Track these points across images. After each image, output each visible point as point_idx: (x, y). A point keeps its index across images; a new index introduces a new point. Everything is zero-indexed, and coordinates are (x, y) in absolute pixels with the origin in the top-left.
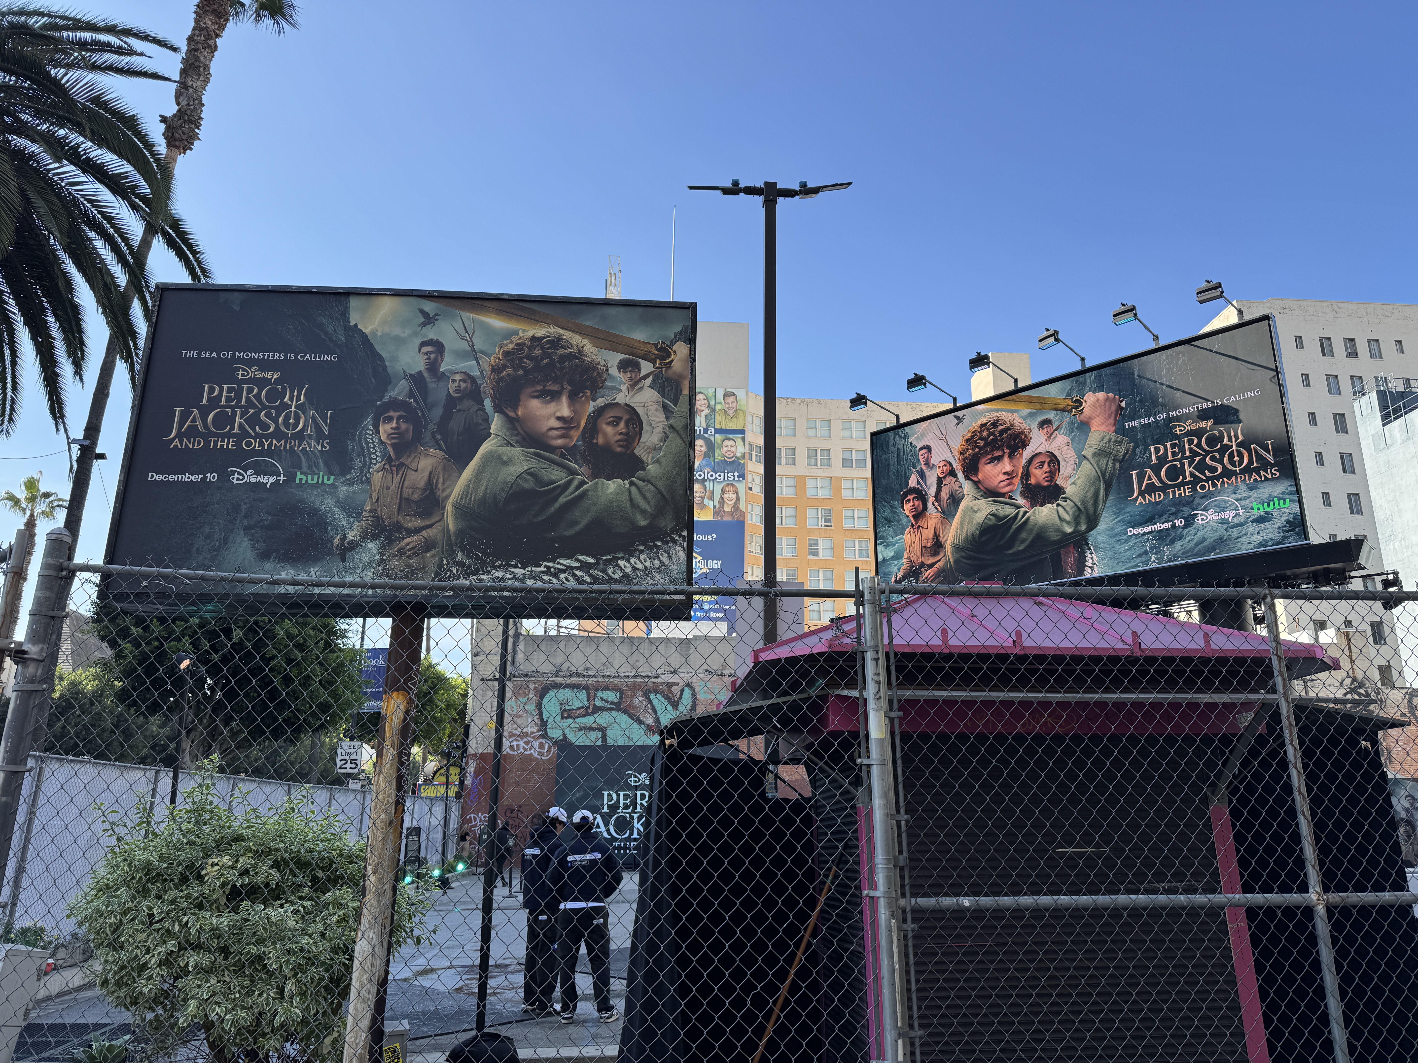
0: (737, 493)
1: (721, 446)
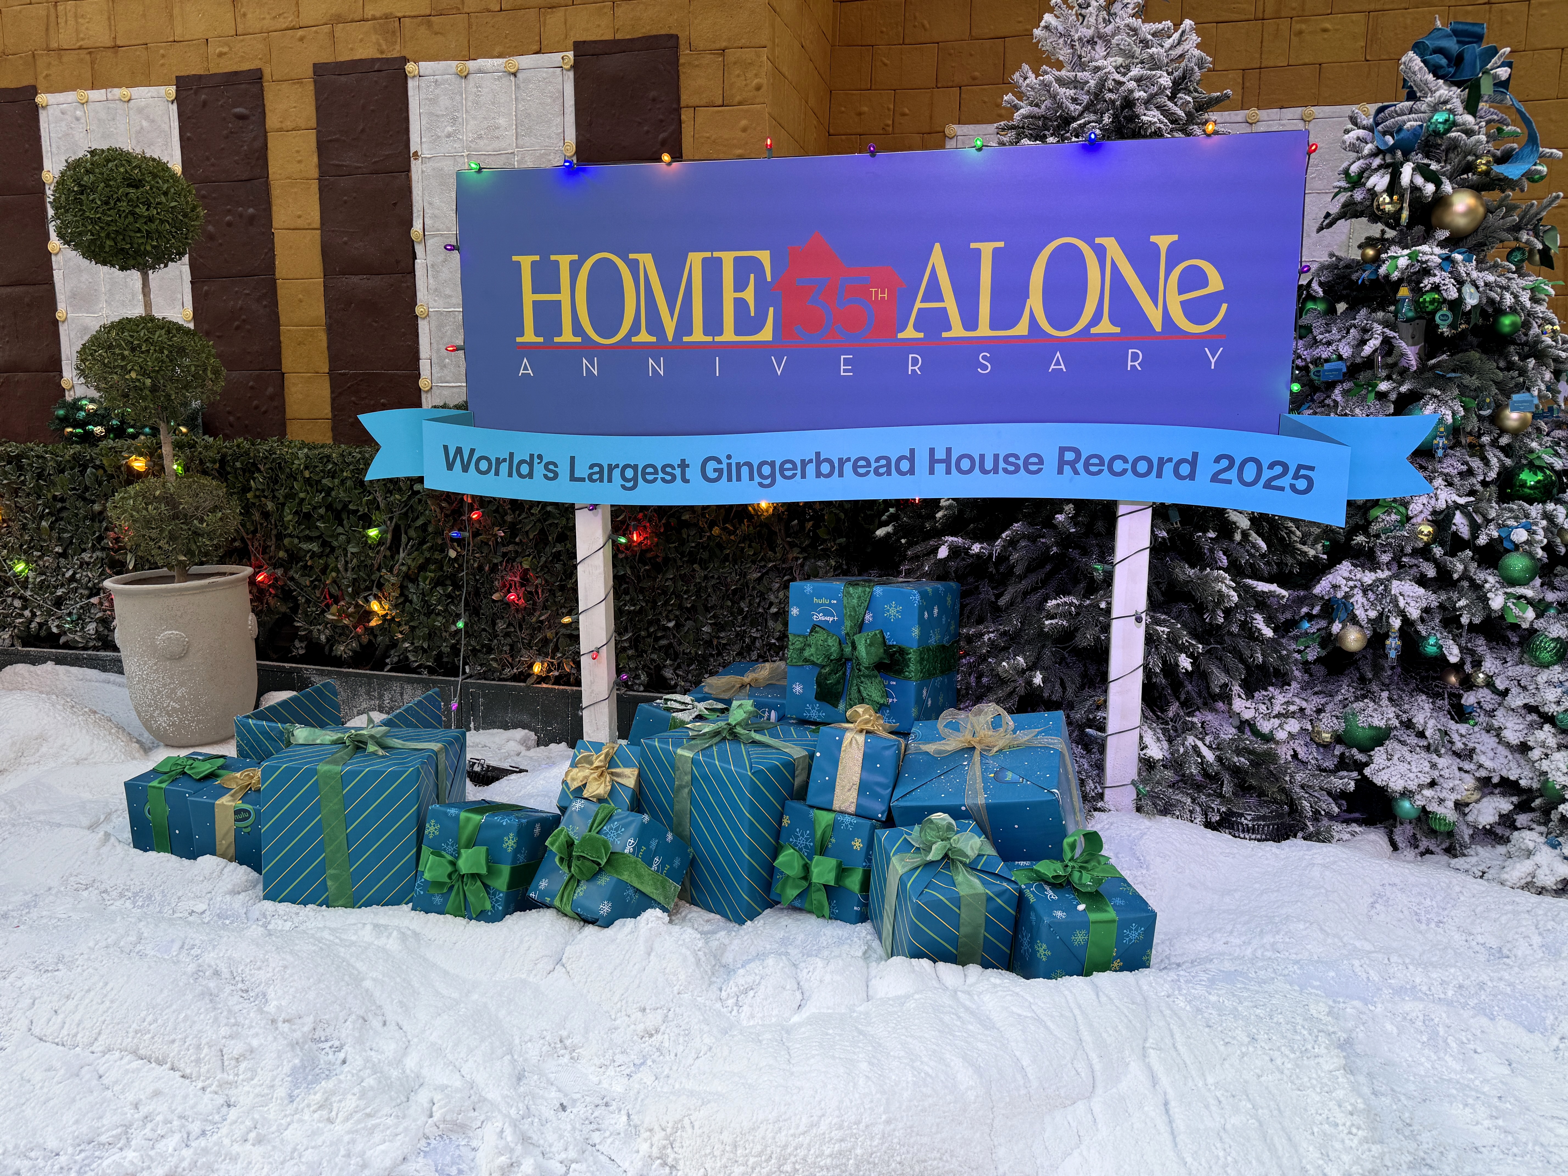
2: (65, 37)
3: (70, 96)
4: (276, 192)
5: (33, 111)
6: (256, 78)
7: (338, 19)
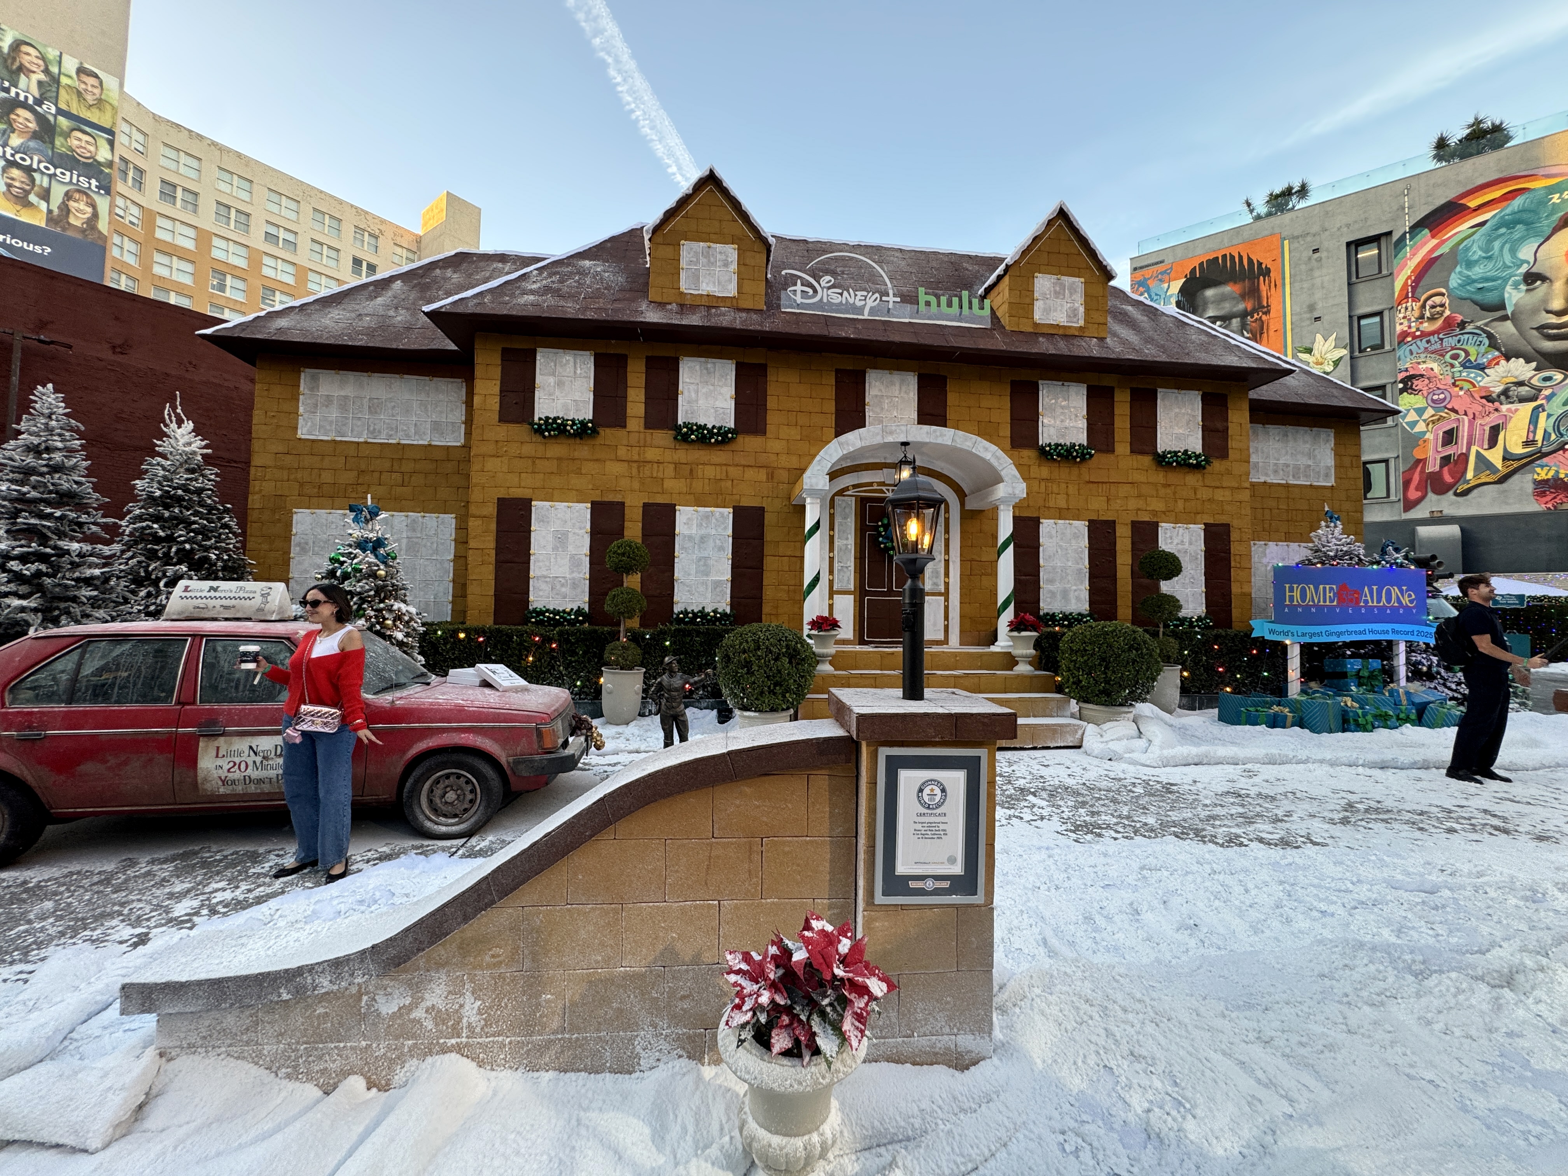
0: (94, 206)
1: (67, 135)
2: (1051, 504)
3: (1052, 521)
4: (1118, 554)
5: (1039, 523)
6: (1114, 522)
7: (1139, 509)
